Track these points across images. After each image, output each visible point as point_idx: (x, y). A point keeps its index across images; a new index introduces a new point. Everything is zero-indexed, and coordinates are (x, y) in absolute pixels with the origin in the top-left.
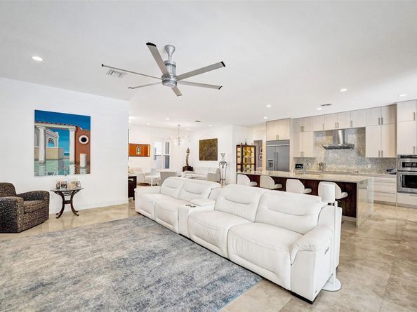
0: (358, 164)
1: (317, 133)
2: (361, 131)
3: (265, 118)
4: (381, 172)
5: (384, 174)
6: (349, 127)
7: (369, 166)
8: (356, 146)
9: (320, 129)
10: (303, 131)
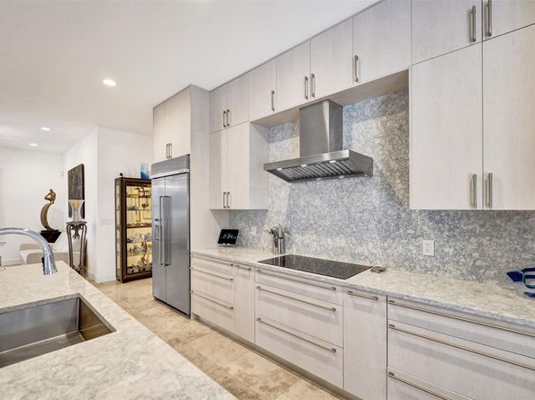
4: (476, 273)
8: (378, 165)
9: (264, 111)
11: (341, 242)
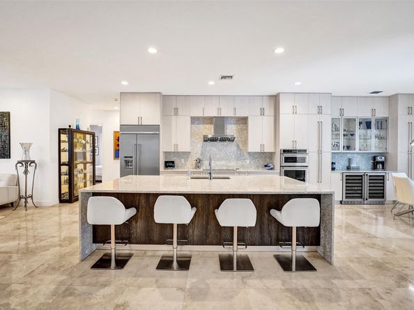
0: (238, 159)
1: (194, 120)
2: (244, 121)
3: (125, 83)
4: (258, 167)
5: (260, 170)
6: (231, 114)
7: (248, 161)
9: (198, 113)
10: (176, 114)
11: (223, 162)
